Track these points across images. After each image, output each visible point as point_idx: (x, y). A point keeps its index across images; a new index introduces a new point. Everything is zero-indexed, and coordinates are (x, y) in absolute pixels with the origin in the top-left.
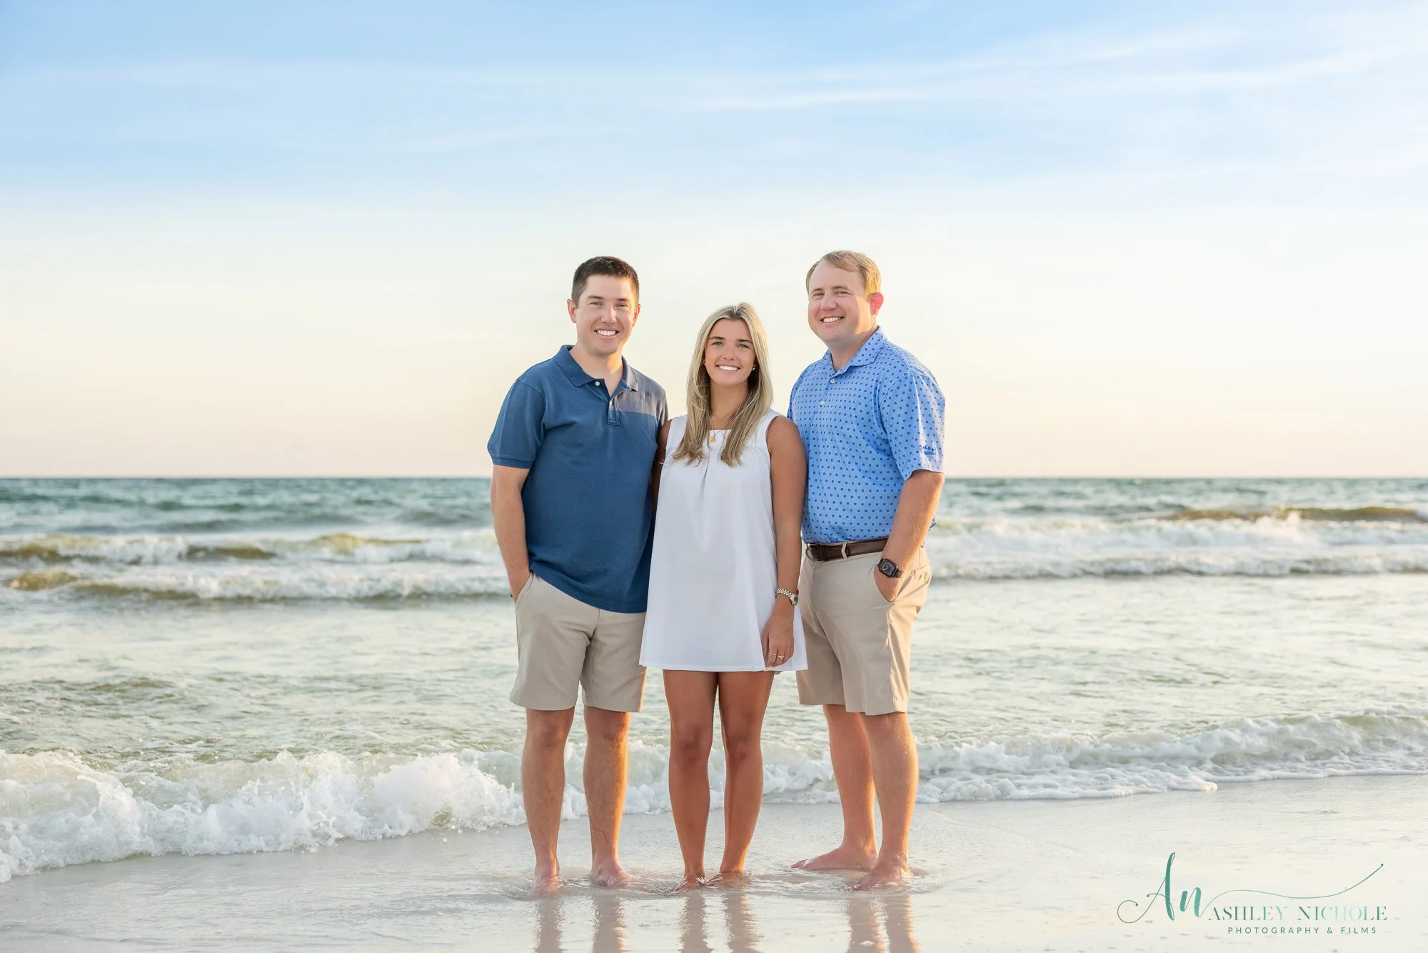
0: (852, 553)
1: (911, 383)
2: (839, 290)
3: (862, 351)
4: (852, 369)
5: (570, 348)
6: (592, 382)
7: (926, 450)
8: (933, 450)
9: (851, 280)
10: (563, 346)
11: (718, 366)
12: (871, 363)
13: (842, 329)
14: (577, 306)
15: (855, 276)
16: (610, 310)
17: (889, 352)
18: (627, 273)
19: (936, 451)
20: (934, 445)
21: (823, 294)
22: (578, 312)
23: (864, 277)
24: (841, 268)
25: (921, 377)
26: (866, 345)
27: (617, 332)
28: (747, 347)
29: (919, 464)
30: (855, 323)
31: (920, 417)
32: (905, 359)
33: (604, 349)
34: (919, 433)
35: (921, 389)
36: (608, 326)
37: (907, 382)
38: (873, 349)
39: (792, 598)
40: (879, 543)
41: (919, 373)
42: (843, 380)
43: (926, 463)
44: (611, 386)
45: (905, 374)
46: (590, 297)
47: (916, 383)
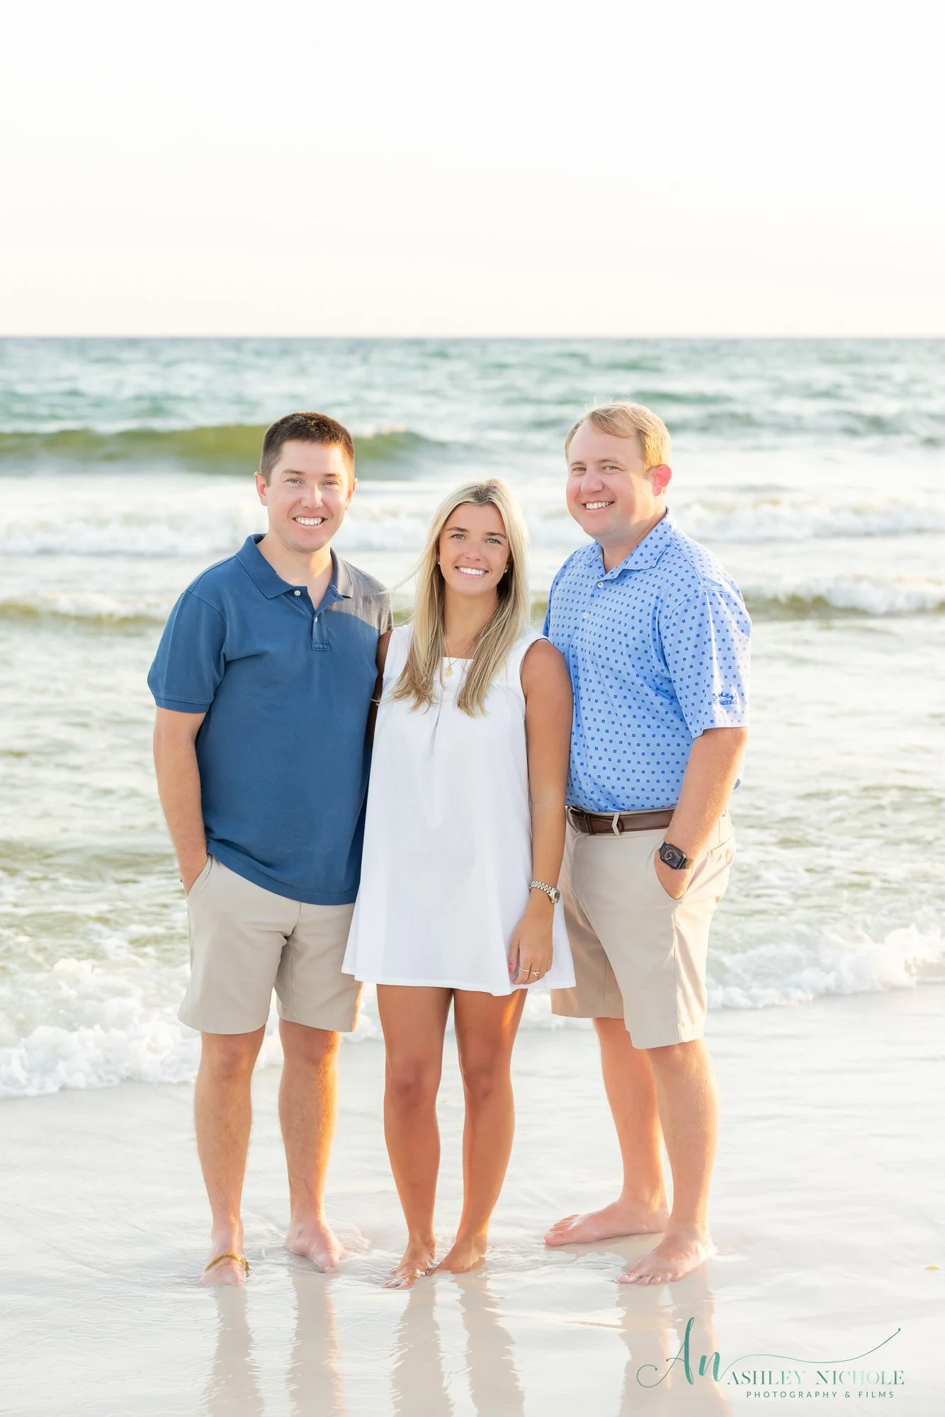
0: (626, 827)
1: (704, 604)
2: (607, 465)
3: (641, 549)
4: (624, 574)
5: (259, 539)
6: (291, 591)
7: (723, 699)
8: (732, 697)
9: (624, 450)
10: (249, 538)
11: (457, 567)
12: (651, 567)
13: (611, 519)
14: (268, 483)
15: (631, 444)
16: (313, 491)
17: (677, 553)
18: (338, 437)
19: (737, 699)
20: (734, 692)
21: (585, 469)
22: (267, 490)
23: (643, 446)
24: (609, 433)
25: (718, 594)
26: (647, 541)
27: (323, 520)
28: (499, 542)
29: (712, 721)
30: (630, 509)
31: (715, 654)
32: (697, 565)
33: (306, 544)
34: (712, 676)
35: (717, 613)
36: (310, 512)
37: (698, 603)
38: (656, 547)
39: (552, 894)
40: (661, 817)
41: (716, 589)
42: (614, 587)
43: (721, 718)
44: (316, 595)
45: (696, 591)
46: (286, 472)
47: (711, 603)
